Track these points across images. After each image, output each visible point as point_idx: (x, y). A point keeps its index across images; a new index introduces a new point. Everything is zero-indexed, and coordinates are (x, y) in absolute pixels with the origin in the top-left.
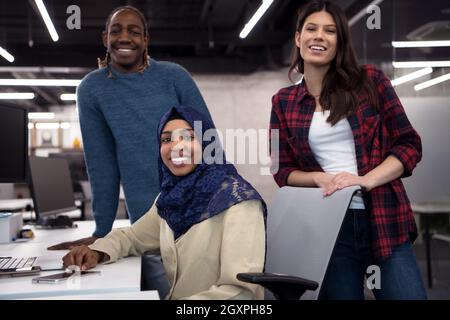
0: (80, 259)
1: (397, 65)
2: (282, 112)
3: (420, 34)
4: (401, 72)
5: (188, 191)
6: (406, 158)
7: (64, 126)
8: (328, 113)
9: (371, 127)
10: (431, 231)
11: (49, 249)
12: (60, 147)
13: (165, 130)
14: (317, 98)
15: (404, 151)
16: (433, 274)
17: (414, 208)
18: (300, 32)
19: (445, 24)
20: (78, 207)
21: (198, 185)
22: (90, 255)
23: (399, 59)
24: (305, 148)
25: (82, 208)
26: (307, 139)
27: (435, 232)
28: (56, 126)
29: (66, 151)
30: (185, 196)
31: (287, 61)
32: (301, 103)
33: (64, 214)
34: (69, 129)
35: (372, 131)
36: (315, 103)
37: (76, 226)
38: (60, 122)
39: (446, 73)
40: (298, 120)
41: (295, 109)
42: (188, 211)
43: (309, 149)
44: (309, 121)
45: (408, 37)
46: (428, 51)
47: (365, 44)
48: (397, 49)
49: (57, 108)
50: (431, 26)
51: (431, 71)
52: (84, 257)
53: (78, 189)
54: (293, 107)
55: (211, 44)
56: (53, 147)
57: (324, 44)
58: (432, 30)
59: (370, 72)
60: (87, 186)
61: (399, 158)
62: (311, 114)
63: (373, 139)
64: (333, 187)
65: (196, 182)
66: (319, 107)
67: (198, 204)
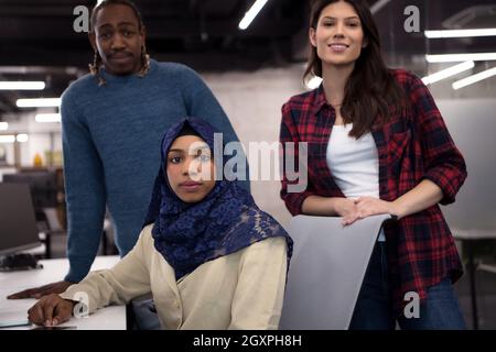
0: (50, 311)
1: (431, 58)
2: (295, 124)
3: (458, 20)
4: (436, 67)
5: (199, 221)
6: (445, 181)
7: (22, 138)
8: (350, 127)
9: (399, 145)
10: (476, 260)
11: (9, 298)
12: (17, 165)
13: (173, 147)
14: (338, 109)
15: (441, 173)
16: (479, 313)
17: (455, 232)
18: (315, 29)
19: (489, 9)
20: (43, 241)
21: (212, 215)
22: (61, 305)
23: (433, 52)
24: (322, 169)
25: (47, 242)
26: (324, 157)
27: (481, 261)
28: (11, 139)
29: (25, 170)
30: (196, 226)
31: (298, 56)
32: (317, 115)
33: (25, 252)
34: (27, 143)
35: (401, 150)
36: (335, 114)
37: (42, 267)
38: (16, 135)
39: (491, 67)
40: (314, 135)
41: (311, 120)
42: (200, 246)
43: (327, 169)
44: (327, 136)
45: (445, 24)
46: (469, 42)
47: (392, 35)
48: (432, 40)
49: (12, 116)
50: (472, 11)
51: (473, 65)
52: (55, 308)
53: (41, 217)
54: (307, 118)
55: (204, 37)
56: (7, 166)
57: (346, 41)
58: (473, 16)
59: (400, 77)
60: (51, 213)
61: (436, 182)
62: (330, 128)
63: (402, 159)
64: (353, 215)
65: (209, 212)
66: (339, 119)
67: (213, 238)
